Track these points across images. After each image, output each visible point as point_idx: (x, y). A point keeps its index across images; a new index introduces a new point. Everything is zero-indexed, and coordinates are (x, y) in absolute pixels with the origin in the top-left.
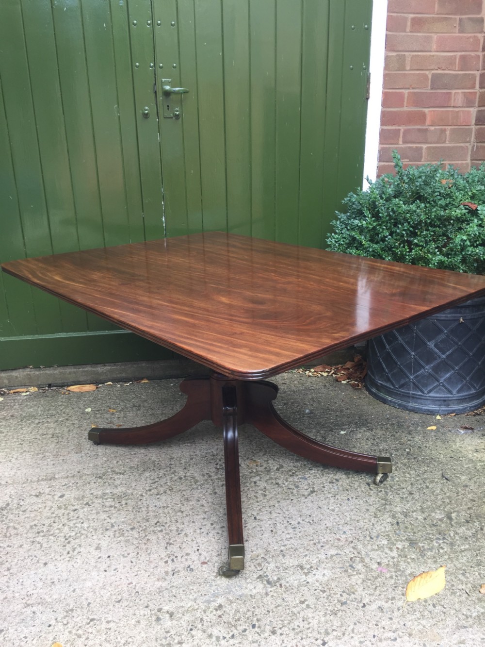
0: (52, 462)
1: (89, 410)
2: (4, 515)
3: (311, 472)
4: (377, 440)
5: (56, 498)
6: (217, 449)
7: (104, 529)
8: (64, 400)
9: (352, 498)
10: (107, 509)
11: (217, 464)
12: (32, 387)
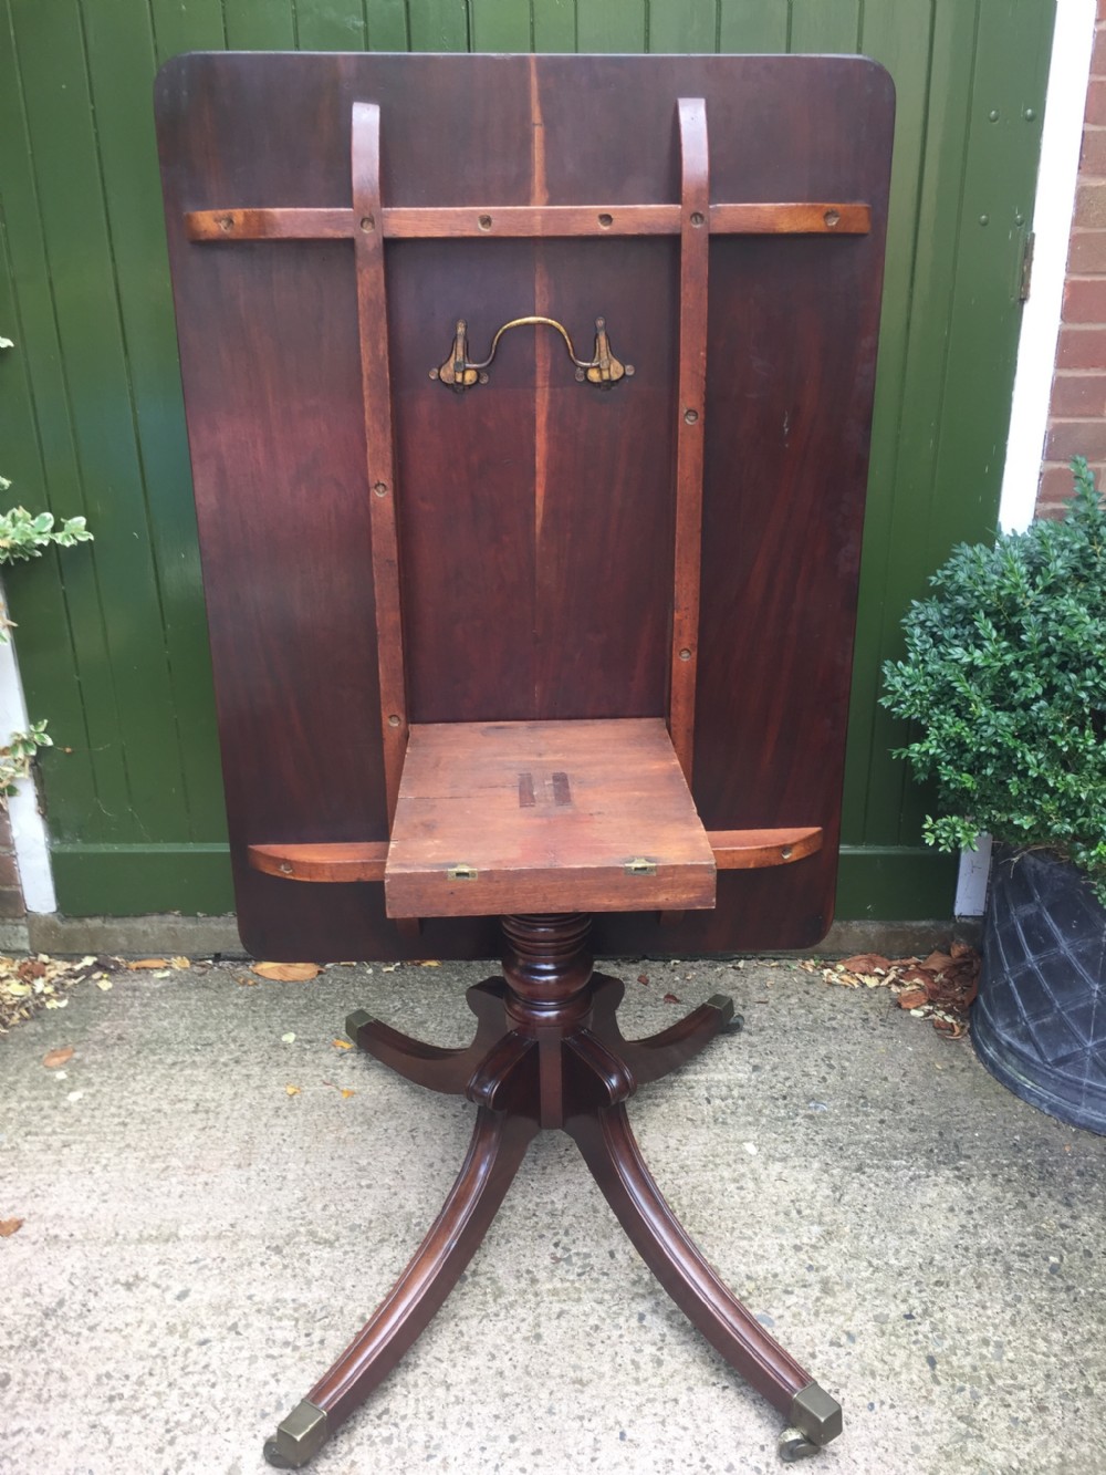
0: (180, 1188)
1: (289, 1038)
2: (46, 1335)
3: (788, 1303)
4: (976, 1215)
5: (169, 1297)
6: (566, 1196)
7: (258, 1412)
8: (241, 1001)
9: (882, 1403)
10: (275, 1351)
11: (556, 1245)
12: (179, 958)
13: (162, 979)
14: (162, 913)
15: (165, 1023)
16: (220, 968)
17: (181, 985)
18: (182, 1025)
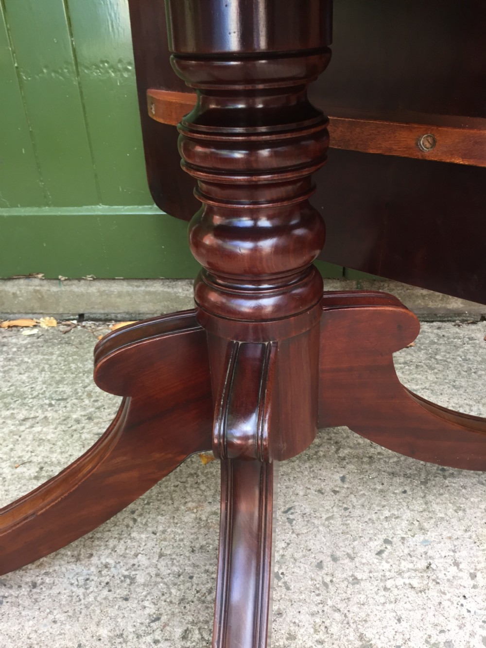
12: (48, 318)
13: (32, 335)
14: (29, 276)
15: (24, 377)
16: (84, 327)
17: (46, 341)
18: (40, 379)
